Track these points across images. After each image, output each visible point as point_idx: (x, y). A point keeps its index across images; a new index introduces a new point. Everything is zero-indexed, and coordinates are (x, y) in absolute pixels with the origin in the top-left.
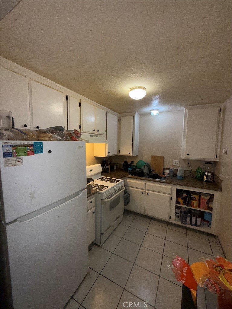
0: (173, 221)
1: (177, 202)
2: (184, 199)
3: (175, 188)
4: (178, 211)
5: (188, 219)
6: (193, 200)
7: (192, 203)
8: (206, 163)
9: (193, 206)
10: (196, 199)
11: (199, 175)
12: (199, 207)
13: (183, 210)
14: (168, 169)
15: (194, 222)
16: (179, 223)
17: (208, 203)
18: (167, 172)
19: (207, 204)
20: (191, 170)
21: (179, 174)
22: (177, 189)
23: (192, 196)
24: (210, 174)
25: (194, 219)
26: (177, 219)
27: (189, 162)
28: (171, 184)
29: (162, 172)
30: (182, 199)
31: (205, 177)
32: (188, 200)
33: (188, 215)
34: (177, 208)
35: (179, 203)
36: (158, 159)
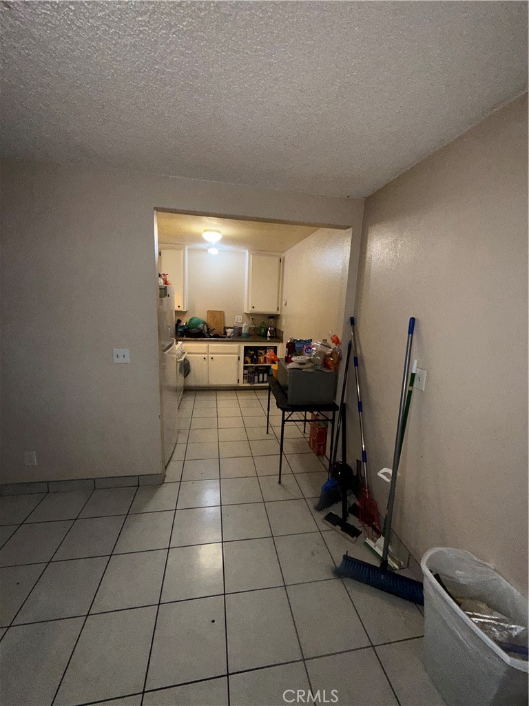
0: (241, 384)
1: (245, 362)
2: (251, 357)
3: (243, 345)
4: (246, 372)
5: (256, 377)
6: (259, 356)
7: (259, 359)
8: (269, 318)
9: (260, 362)
10: (263, 354)
11: (263, 331)
12: (265, 363)
13: (251, 370)
14: (231, 328)
15: (261, 380)
16: (248, 385)
18: (229, 331)
20: (254, 326)
21: (244, 331)
22: (245, 347)
23: (259, 352)
24: (272, 329)
25: (261, 376)
26: (245, 380)
27: (252, 316)
28: (239, 341)
29: (223, 332)
30: (250, 357)
31: (268, 332)
32: (255, 357)
33: (255, 374)
34: (245, 368)
35: (247, 363)
36: (217, 315)
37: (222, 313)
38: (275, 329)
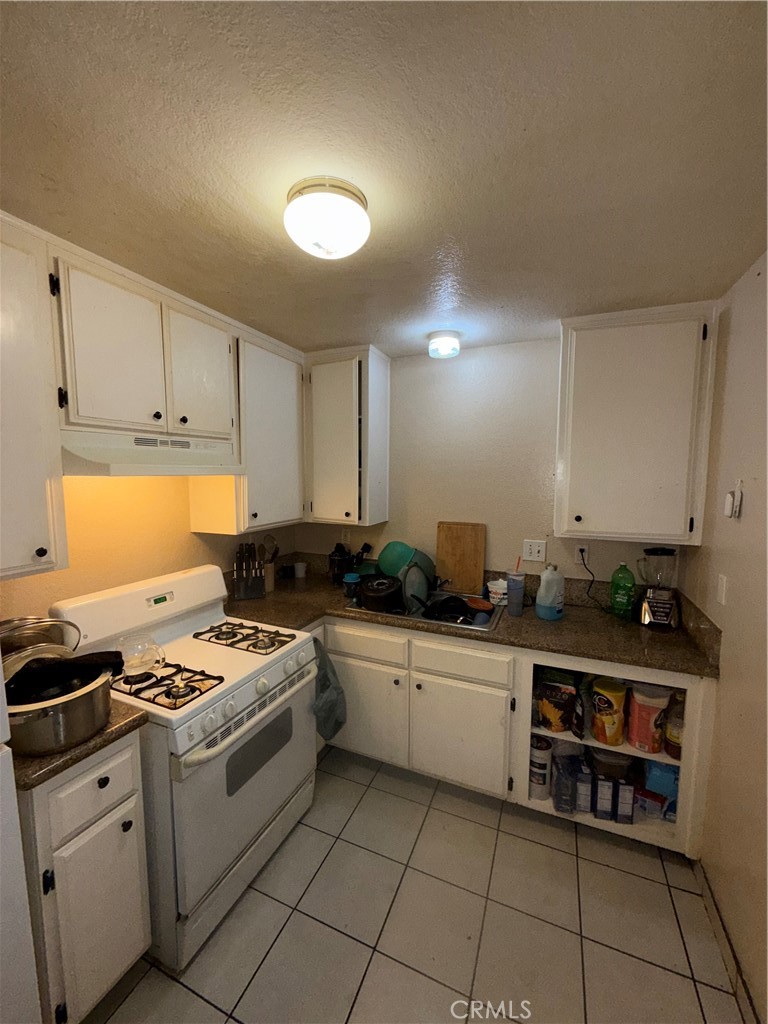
0: (521, 796)
1: (539, 720)
2: (566, 707)
3: (527, 661)
4: (542, 756)
5: (584, 789)
6: (600, 711)
7: (600, 724)
8: (649, 552)
9: (600, 735)
10: (615, 707)
11: (621, 598)
12: (628, 739)
13: (561, 751)
14: (503, 575)
15: (605, 804)
16: (547, 806)
17: (660, 725)
18: (499, 587)
19: (657, 726)
20: (591, 578)
21: (545, 597)
22: (535, 666)
23: (599, 694)
24: (664, 595)
25: (605, 790)
26: (538, 789)
27: (584, 548)
28: (512, 645)
29: (480, 587)
30: (557, 705)
31: (645, 606)
32: (579, 710)
33: (580, 775)
34: (538, 742)
35: (546, 725)
36: (466, 537)
37: (479, 531)
38: (677, 595)
